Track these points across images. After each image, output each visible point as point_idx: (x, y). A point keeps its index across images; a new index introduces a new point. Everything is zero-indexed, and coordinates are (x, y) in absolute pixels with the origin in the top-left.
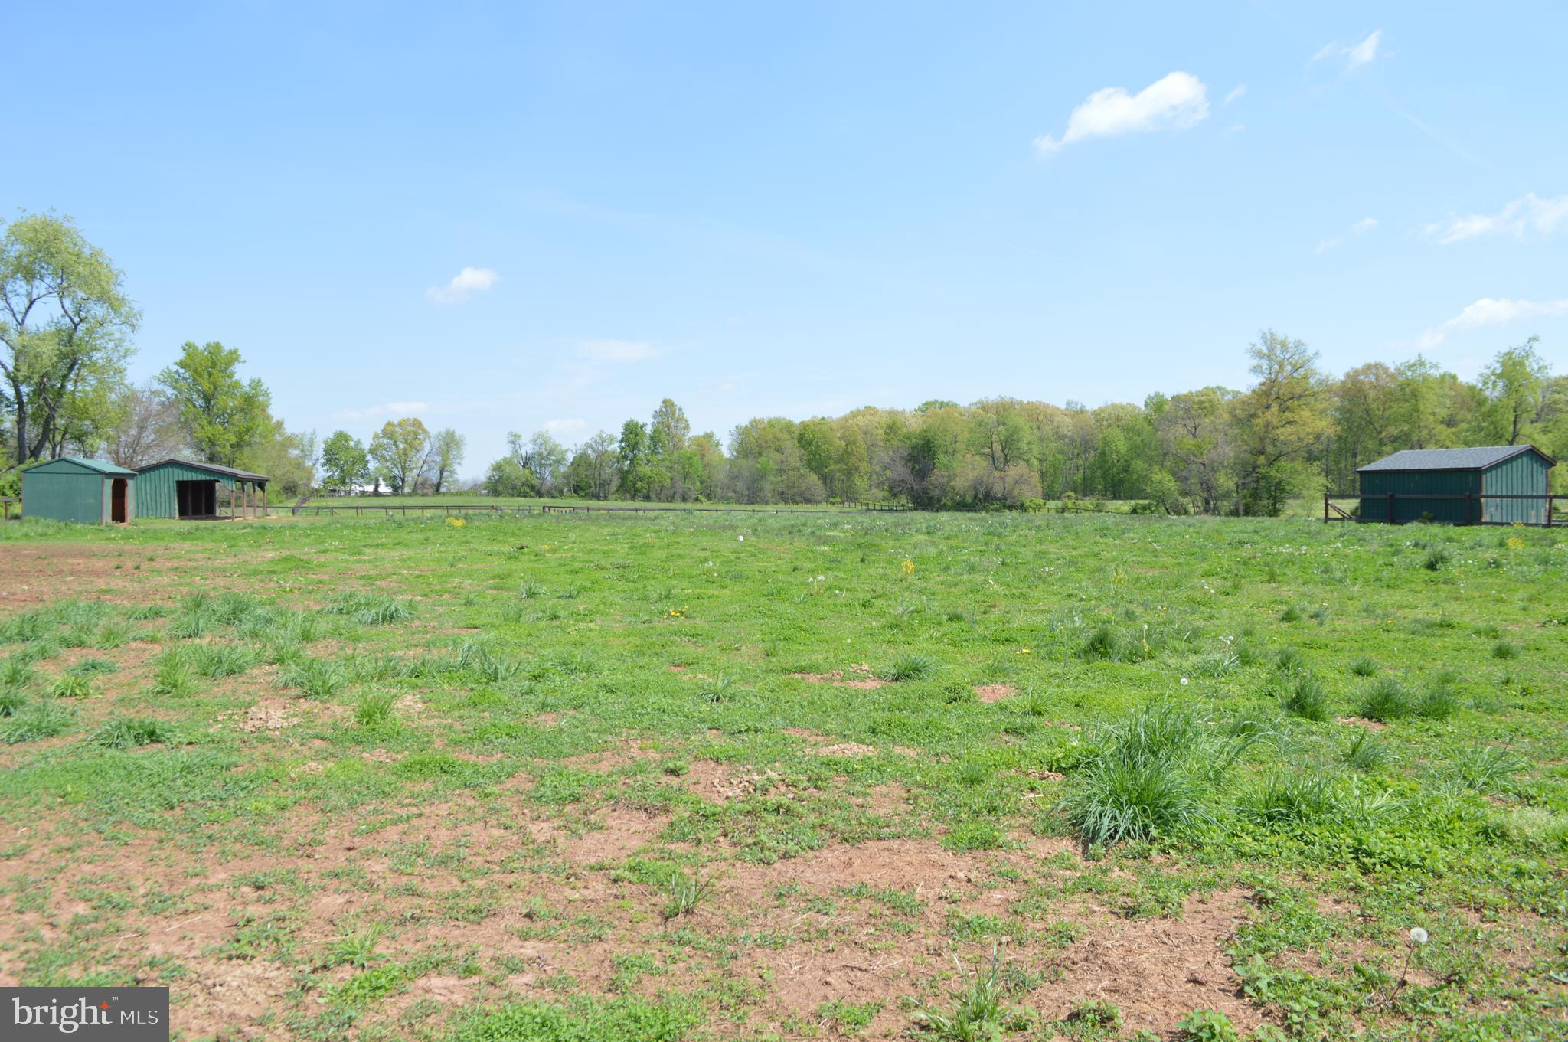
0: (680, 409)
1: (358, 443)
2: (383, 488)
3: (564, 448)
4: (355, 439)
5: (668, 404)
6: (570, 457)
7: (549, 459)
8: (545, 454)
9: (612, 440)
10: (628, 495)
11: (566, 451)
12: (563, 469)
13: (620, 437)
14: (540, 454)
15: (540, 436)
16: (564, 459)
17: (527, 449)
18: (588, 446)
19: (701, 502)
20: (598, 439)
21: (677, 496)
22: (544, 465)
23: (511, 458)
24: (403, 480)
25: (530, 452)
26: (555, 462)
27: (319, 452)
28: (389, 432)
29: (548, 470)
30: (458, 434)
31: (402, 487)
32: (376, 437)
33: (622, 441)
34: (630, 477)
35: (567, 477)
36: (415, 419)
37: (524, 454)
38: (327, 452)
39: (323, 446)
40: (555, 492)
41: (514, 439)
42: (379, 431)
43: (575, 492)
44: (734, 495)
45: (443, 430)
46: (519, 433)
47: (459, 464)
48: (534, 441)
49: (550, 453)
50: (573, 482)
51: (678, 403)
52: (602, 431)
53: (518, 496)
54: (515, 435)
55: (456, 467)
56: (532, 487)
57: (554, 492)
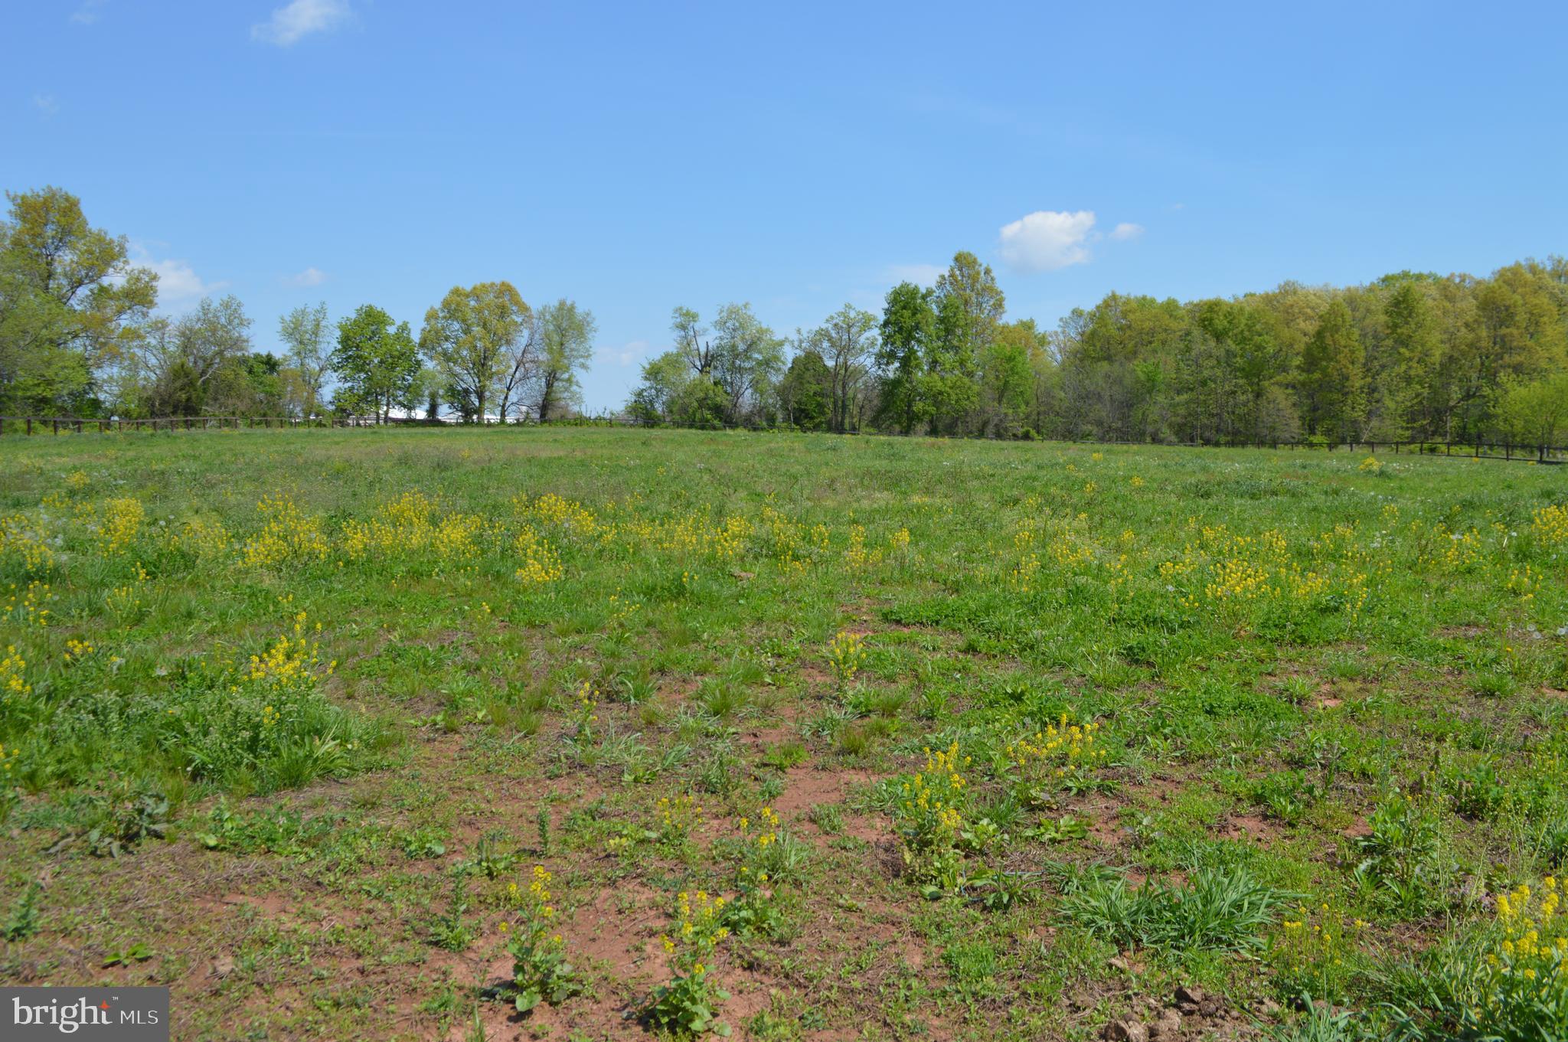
0: (987, 272)
1: (404, 328)
2: (447, 413)
3: (778, 336)
4: (398, 322)
5: (963, 261)
6: (789, 354)
7: (749, 358)
8: (741, 347)
9: (866, 322)
10: (897, 428)
11: (781, 344)
12: (776, 379)
13: (882, 318)
14: (734, 348)
15: (733, 312)
16: (777, 358)
17: (709, 339)
18: (823, 334)
19: (1033, 439)
20: (839, 320)
21: (990, 429)
22: (740, 370)
23: (678, 355)
24: (481, 397)
25: (713, 344)
26: (759, 363)
27: (330, 343)
28: (453, 307)
29: (747, 378)
30: (580, 310)
31: (479, 411)
32: (431, 317)
33: (886, 324)
34: (901, 391)
35: (782, 392)
36: (503, 284)
37: (703, 350)
38: (346, 341)
39: (338, 333)
40: (759, 421)
41: (686, 322)
42: (438, 305)
43: (797, 421)
44: (1095, 430)
45: (554, 303)
46: (693, 311)
47: (583, 366)
48: (721, 324)
49: (751, 346)
50: (792, 405)
51: (983, 260)
52: (848, 306)
53: (691, 426)
54: (687, 314)
55: (578, 374)
56: (717, 410)
57: (757, 419)
